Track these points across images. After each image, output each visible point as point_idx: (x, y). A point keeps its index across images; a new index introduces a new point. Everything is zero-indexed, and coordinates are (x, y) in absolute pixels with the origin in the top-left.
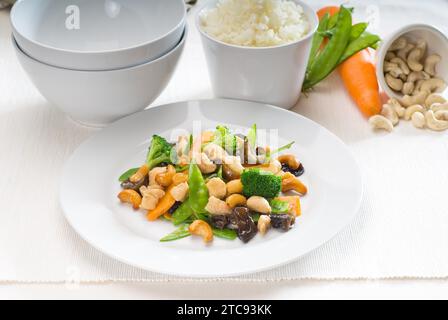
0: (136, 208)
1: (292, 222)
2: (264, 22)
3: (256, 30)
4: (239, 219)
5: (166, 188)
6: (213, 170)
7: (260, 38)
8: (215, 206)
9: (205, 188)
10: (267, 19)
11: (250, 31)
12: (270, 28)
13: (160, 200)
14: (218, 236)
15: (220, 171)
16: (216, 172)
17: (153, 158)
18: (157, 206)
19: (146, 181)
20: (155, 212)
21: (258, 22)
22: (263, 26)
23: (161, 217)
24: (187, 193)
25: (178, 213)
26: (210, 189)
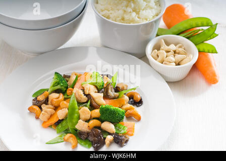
0: (37, 118)
1: (126, 141)
2: (131, 7)
3: (125, 11)
4: (94, 136)
5: (56, 108)
6: (85, 101)
7: (127, 17)
8: (82, 126)
9: (78, 113)
10: (133, 5)
11: (121, 12)
12: (133, 11)
13: (51, 116)
14: (81, 144)
15: (89, 103)
16: (87, 102)
17: (54, 86)
18: (49, 119)
19: (46, 101)
20: (47, 123)
21: (127, 6)
22: (129, 10)
23: (50, 126)
24: (67, 115)
25: (60, 126)
26: (81, 114)
